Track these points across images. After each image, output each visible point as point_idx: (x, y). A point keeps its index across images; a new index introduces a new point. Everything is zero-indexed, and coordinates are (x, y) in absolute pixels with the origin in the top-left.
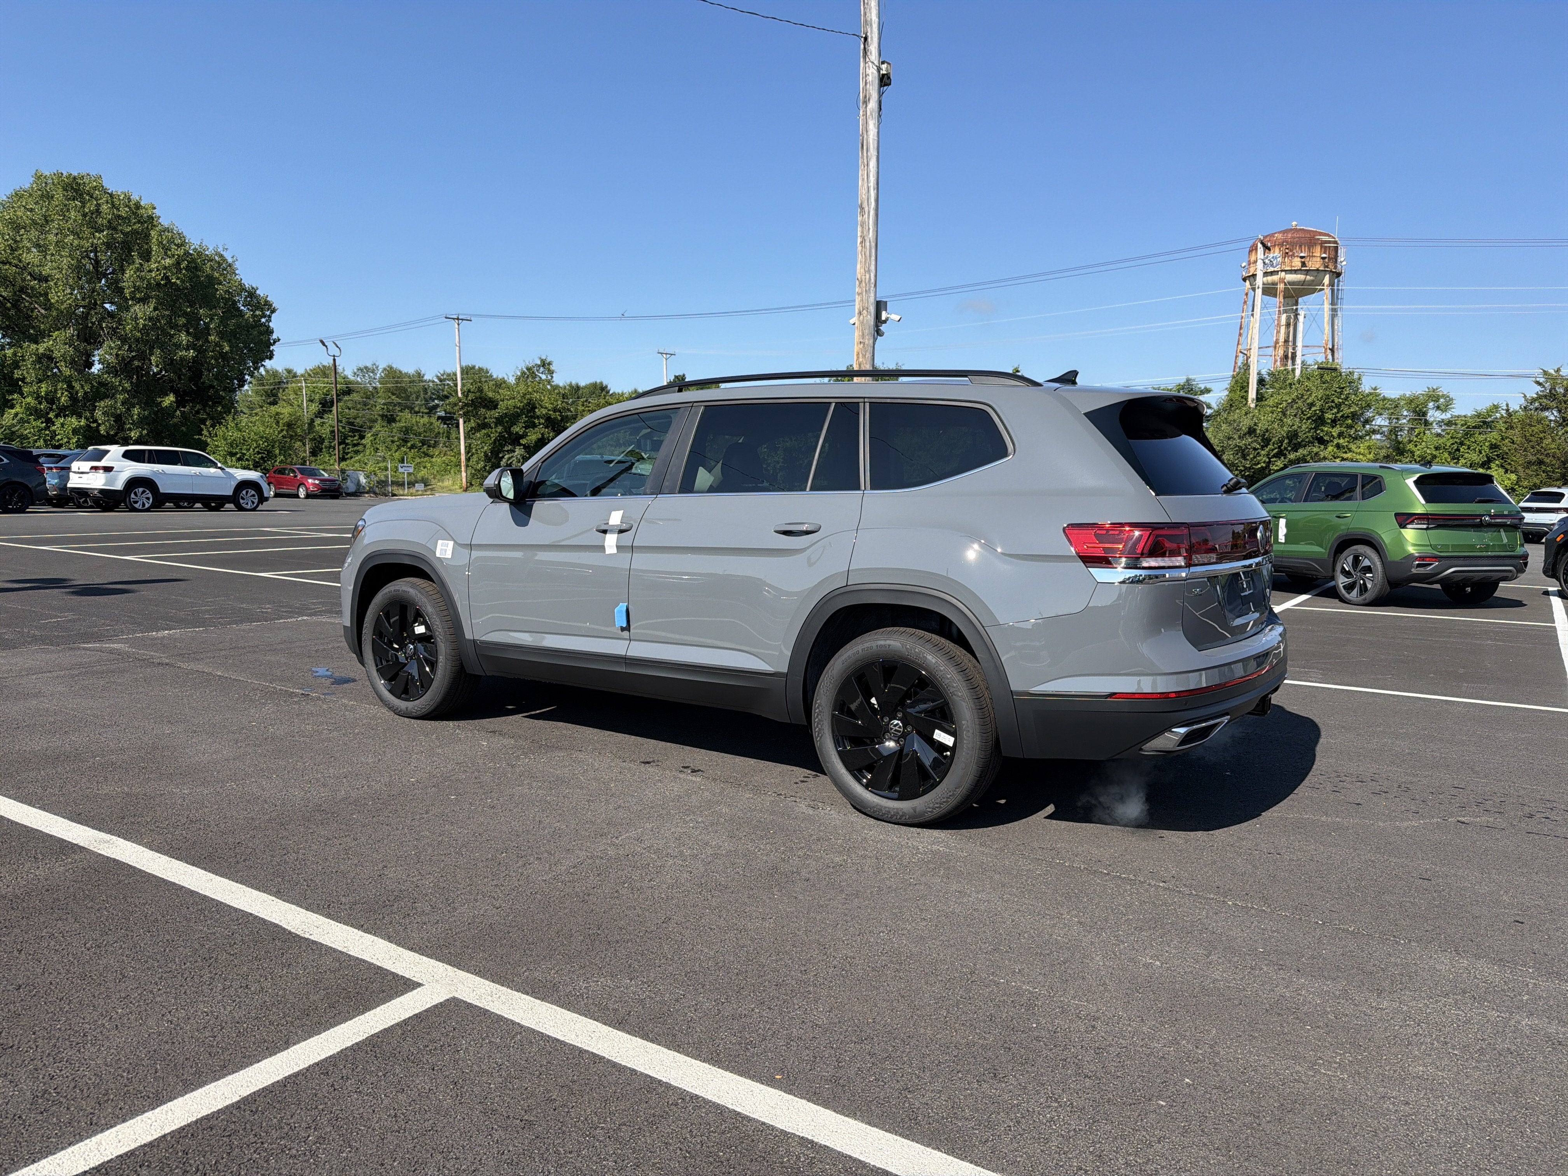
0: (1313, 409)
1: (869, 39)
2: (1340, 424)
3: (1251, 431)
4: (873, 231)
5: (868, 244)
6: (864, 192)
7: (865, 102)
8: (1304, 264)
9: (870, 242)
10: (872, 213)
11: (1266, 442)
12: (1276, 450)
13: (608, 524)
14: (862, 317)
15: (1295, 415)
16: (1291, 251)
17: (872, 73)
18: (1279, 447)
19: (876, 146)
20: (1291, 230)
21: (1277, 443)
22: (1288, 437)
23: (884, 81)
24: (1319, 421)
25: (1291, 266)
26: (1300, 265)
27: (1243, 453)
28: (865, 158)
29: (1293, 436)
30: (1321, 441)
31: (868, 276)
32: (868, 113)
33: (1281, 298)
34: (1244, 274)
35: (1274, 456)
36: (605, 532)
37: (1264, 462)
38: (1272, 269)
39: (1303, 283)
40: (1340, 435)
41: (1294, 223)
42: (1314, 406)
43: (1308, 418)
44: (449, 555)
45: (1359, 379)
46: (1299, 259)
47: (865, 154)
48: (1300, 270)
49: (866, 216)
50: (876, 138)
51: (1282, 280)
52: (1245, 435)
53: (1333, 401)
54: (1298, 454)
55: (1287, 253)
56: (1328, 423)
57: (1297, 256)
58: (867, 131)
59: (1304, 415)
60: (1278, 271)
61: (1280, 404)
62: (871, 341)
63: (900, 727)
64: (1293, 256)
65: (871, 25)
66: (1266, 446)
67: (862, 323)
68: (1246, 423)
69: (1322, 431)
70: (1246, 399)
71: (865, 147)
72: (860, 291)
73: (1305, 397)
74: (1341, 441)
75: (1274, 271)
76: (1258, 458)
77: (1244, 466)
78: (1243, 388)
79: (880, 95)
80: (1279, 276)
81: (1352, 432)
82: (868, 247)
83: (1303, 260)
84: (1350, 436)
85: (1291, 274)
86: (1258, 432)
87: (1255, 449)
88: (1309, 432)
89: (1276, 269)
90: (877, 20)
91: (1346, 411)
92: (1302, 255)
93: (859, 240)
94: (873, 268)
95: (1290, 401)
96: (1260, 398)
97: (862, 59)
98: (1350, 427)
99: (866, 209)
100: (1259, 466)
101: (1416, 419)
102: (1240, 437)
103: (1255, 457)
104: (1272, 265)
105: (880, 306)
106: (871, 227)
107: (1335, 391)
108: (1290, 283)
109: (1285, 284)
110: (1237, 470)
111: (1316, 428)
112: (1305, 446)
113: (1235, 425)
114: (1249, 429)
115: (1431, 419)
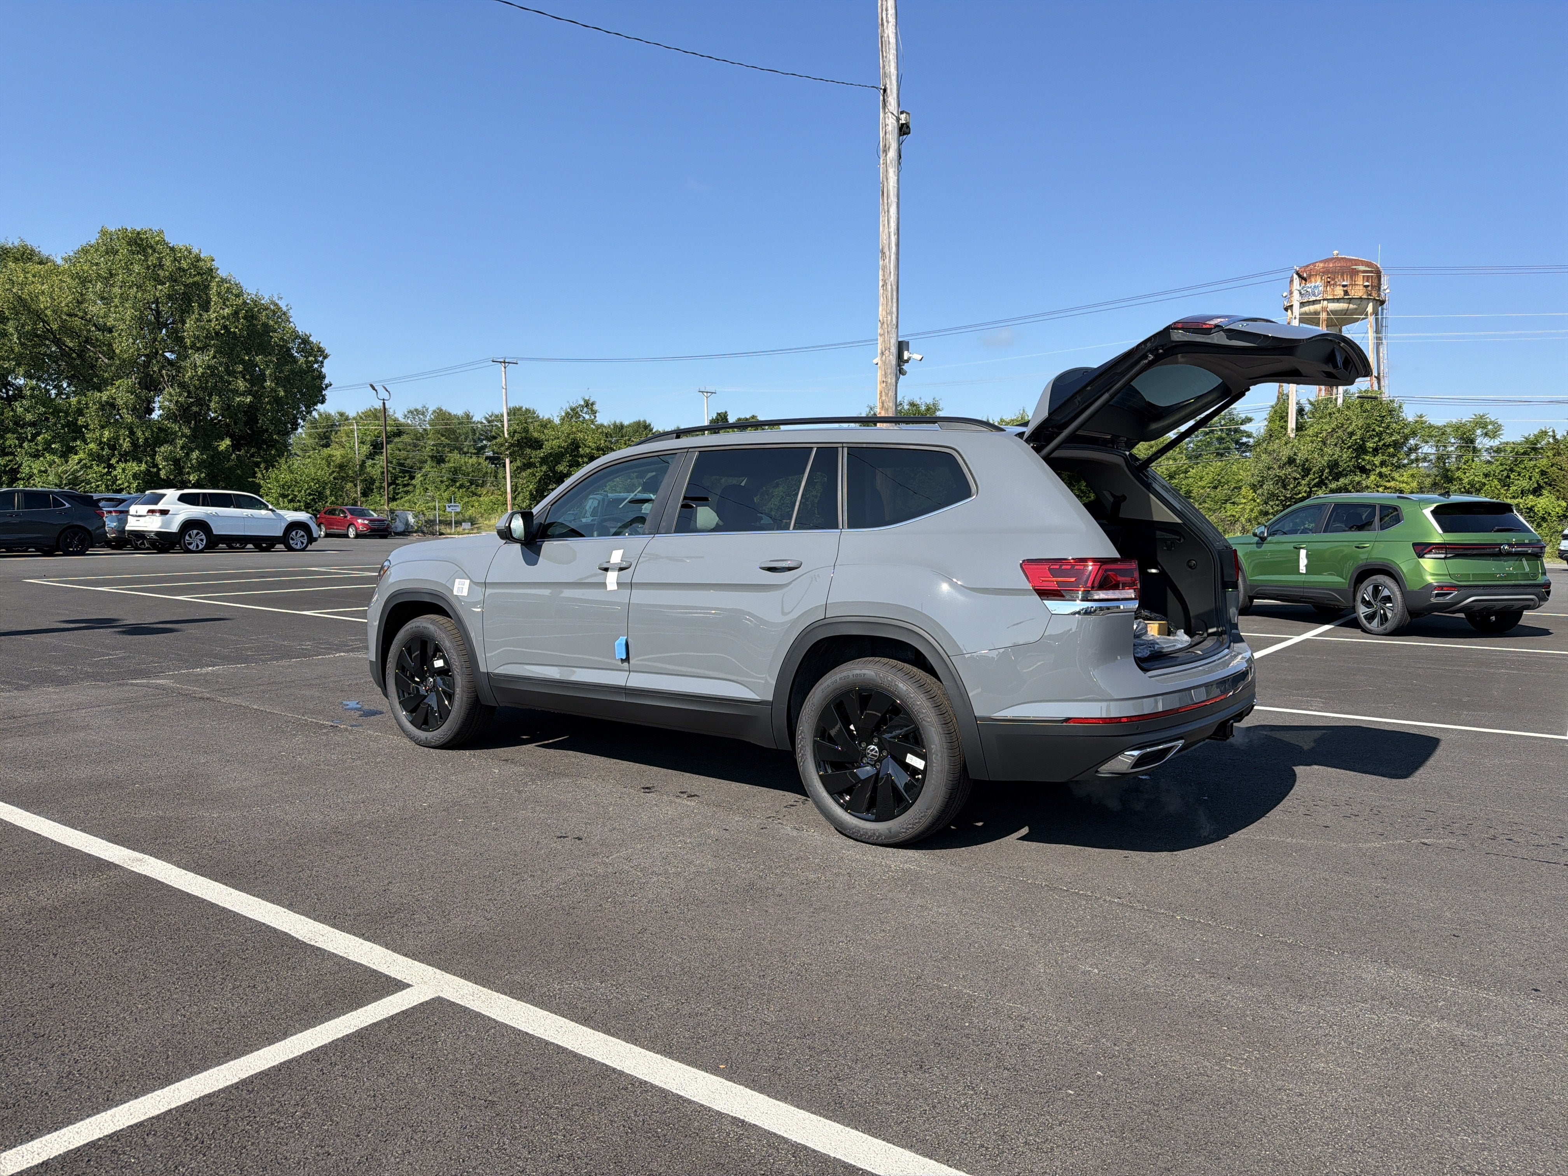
0: (1354, 438)
1: (888, 91)
2: (1382, 453)
3: (1291, 461)
4: (894, 274)
5: (890, 287)
6: (885, 238)
7: (885, 151)
8: (1346, 293)
9: (891, 285)
10: (893, 257)
11: (1306, 472)
12: (1317, 480)
13: (609, 562)
14: (884, 357)
15: (1336, 445)
16: (1333, 279)
17: (892, 123)
18: (1320, 477)
19: (896, 193)
20: (1333, 259)
21: (1318, 473)
22: (1329, 467)
23: (903, 130)
24: (1361, 450)
25: (1334, 295)
26: (1342, 293)
27: (1283, 482)
28: (886, 204)
29: (1333, 465)
30: (1363, 470)
31: (889, 318)
32: (888, 162)
33: (1324, 326)
34: (1286, 303)
35: (1315, 486)
36: (606, 570)
37: (1305, 492)
38: (1314, 298)
39: (1346, 312)
40: (1383, 464)
41: (1335, 252)
42: (1354, 435)
43: (1349, 447)
44: (465, 593)
45: (1400, 407)
46: (1341, 288)
47: (886, 201)
48: (1343, 298)
49: (887, 260)
50: (896, 185)
51: (1324, 309)
52: (1284, 465)
53: (1374, 430)
54: (1339, 483)
55: (1329, 282)
56: (1370, 452)
57: (1340, 285)
58: (887, 179)
59: (1345, 444)
60: (1320, 300)
61: (1320, 433)
62: (894, 381)
63: (876, 752)
64: (1335, 284)
65: (890, 77)
66: (1307, 476)
67: (884, 363)
68: (1286, 453)
69: (1364, 460)
70: (1286, 429)
71: (885, 195)
72: (882, 332)
73: (1345, 426)
74: (1384, 470)
75: (1316, 300)
76: (1299, 488)
77: (1285, 496)
78: (1282, 418)
79: (900, 144)
80: (1321, 305)
81: (1395, 460)
82: (889, 290)
83: (1345, 289)
84: (1393, 464)
85: (1334, 302)
86: (1298, 461)
87: (1295, 479)
88: (1350, 461)
89: (1318, 298)
90: (896, 72)
91: (1388, 440)
92: (1345, 283)
93: (881, 283)
94: (894, 309)
95: (1330, 430)
96: (1300, 428)
97: (881, 110)
98: (1393, 456)
99: (887, 253)
100: (1300, 496)
101: (1464, 447)
102: (1280, 467)
103: (1295, 487)
104: (1314, 295)
105: (902, 346)
106: (892, 271)
107: (1376, 420)
108: (1334, 312)
109: (1328, 314)
110: (1277, 500)
111: (1357, 457)
112: (1346, 475)
113: (1275, 455)
114: (1289, 458)
115: (1480, 446)
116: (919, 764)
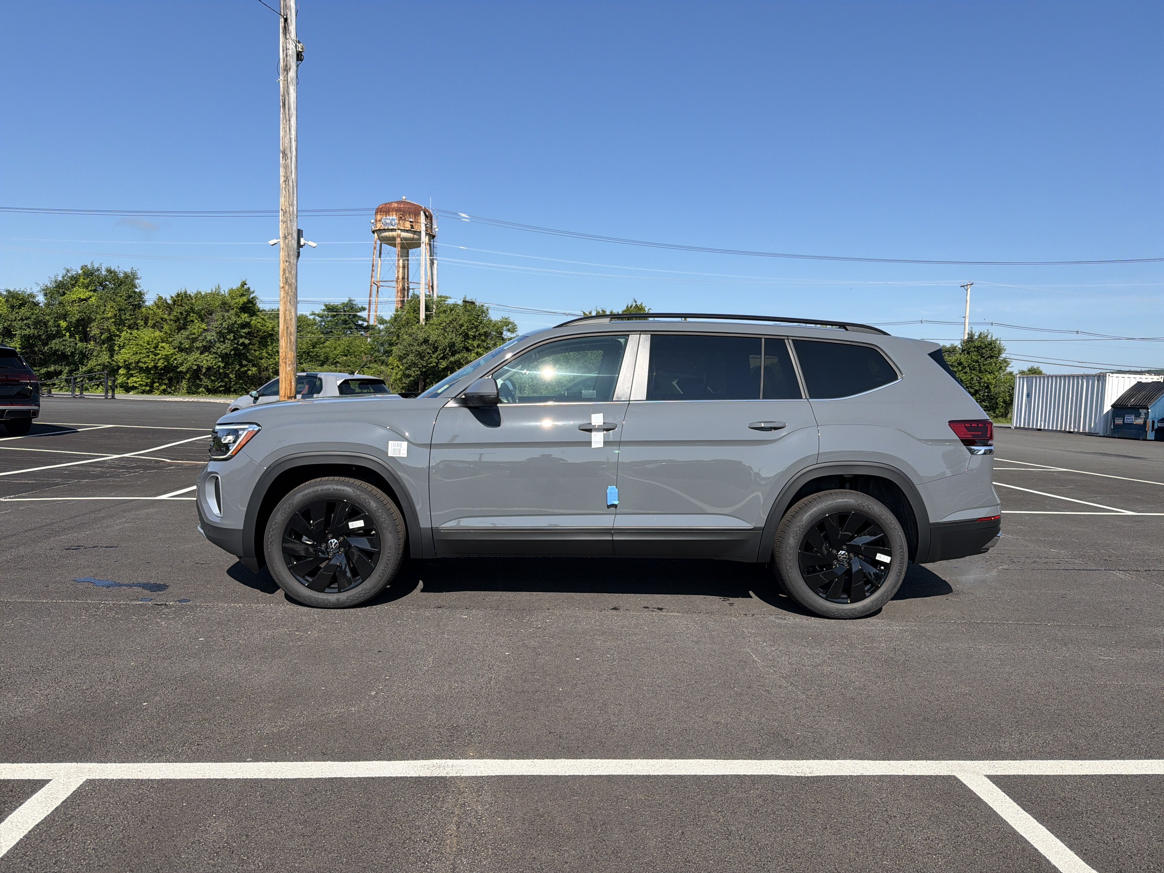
0: (463, 328)
1: (289, 21)
2: (478, 339)
3: (426, 341)
4: (295, 173)
5: (291, 183)
6: (287, 142)
7: (287, 70)
8: (412, 227)
9: (293, 182)
10: (294, 159)
11: (436, 349)
12: (442, 355)
13: (591, 424)
14: (287, 240)
15: (452, 332)
16: (404, 216)
17: (292, 48)
18: (444, 353)
19: (295, 107)
20: (403, 202)
21: (442, 350)
22: (449, 346)
23: (299, 56)
24: (466, 336)
25: (405, 227)
26: (410, 227)
27: (421, 355)
28: (287, 115)
29: (452, 345)
30: (468, 350)
31: (291, 209)
32: (289, 80)
33: (399, 248)
34: (373, 228)
35: (441, 359)
36: (590, 431)
37: (435, 362)
38: (391, 227)
39: (413, 239)
40: (478, 346)
41: (404, 197)
42: (463, 326)
43: (460, 335)
44: (404, 453)
45: (487, 311)
46: (409, 223)
47: (287, 112)
48: (410, 230)
49: (289, 161)
50: (295, 101)
51: (399, 236)
52: (421, 344)
53: (473, 324)
54: (456, 358)
55: (401, 218)
56: (471, 338)
57: (408, 221)
58: (288, 94)
59: (458, 332)
60: (396, 229)
61: (442, 324)
62: (295, 261)
63: (846, 555)
64: (405, 220)
65: (290, 10)
66: (436, 351)
67: (287, 246)
68: (421, 336)
69: (468, 343)
70: (419, 320)
71: (287, 106)
72: (285, 219)
73: (458, 320)
74: (479, 350)
75: (393, 229)
76: (431, 360)
77: (422, 365)
78: (415, 311)
79: (297, 66)
80: (397, 233)
81: (485, 344)
82: (291, 186)
83: (412, 224)
84: (484, 347)
85: (404, 232)
86: (430, 342)
87: (429, 353)
88: (461, 343)
89: (394, 228)
90: (294, 7)
91: (482, 331)
92: (411, 220)
93: (282, 179)
94: (295, 202)
95: (448, 322)
96: (427, 318)
97: (281, 35)
98: (483, 341)
99: (289, 155)
100: (432, 365)
101: (498, 337)
102: (418, 345)
103: (429, 359)
104: (392, 225)
105: (300, 233)
106: (293, 170)
107: (474, 317)
108: (405, 239)
109: (401, 240)
110: (417, 367)
111: (465, 341)
112: (459, 353)
113: (414, 336)
114: (424, 339)
115: (506, 337)
116: (886, 559)
